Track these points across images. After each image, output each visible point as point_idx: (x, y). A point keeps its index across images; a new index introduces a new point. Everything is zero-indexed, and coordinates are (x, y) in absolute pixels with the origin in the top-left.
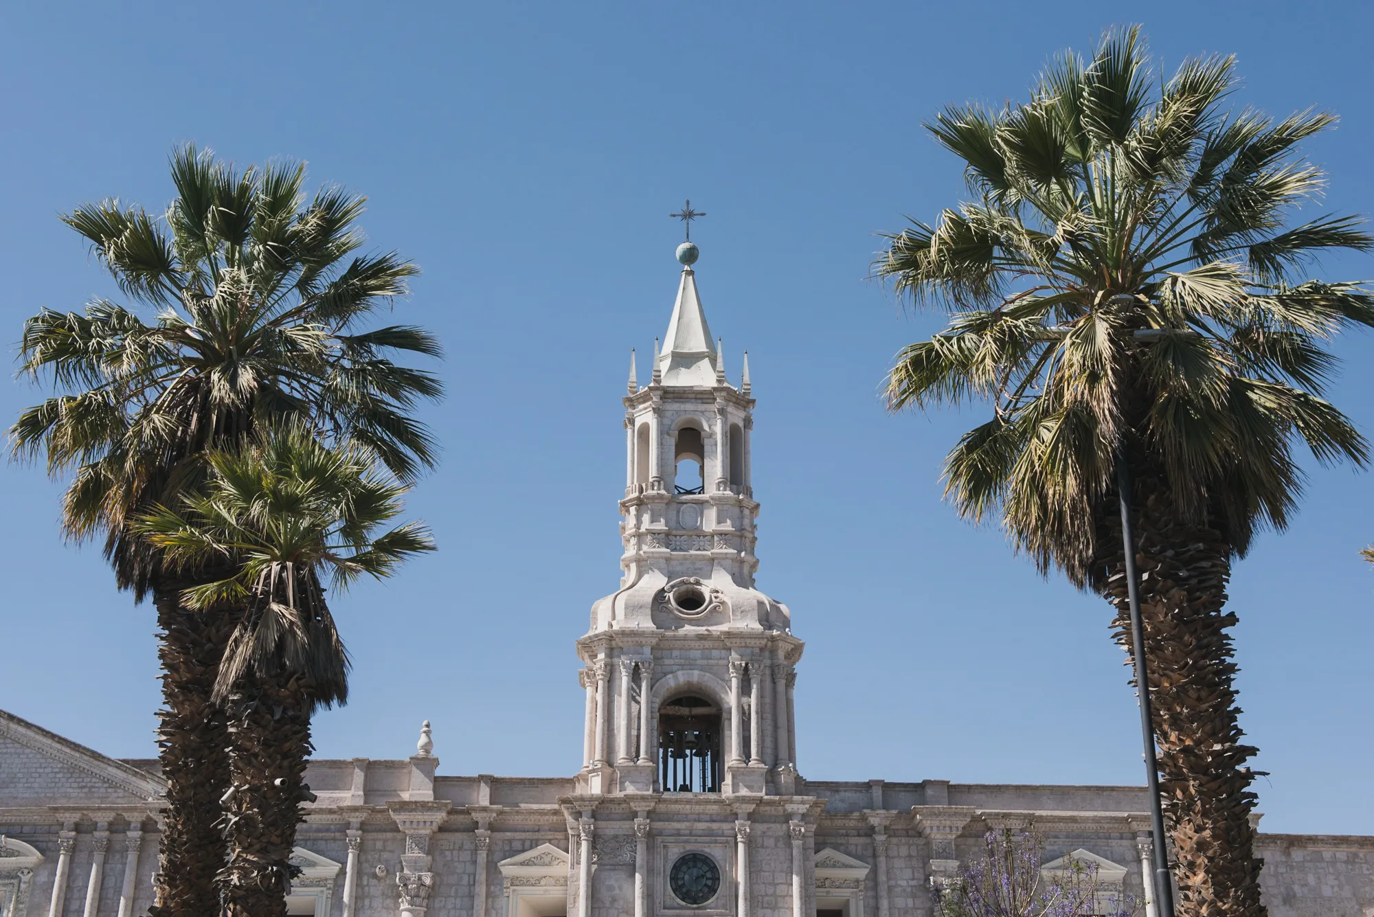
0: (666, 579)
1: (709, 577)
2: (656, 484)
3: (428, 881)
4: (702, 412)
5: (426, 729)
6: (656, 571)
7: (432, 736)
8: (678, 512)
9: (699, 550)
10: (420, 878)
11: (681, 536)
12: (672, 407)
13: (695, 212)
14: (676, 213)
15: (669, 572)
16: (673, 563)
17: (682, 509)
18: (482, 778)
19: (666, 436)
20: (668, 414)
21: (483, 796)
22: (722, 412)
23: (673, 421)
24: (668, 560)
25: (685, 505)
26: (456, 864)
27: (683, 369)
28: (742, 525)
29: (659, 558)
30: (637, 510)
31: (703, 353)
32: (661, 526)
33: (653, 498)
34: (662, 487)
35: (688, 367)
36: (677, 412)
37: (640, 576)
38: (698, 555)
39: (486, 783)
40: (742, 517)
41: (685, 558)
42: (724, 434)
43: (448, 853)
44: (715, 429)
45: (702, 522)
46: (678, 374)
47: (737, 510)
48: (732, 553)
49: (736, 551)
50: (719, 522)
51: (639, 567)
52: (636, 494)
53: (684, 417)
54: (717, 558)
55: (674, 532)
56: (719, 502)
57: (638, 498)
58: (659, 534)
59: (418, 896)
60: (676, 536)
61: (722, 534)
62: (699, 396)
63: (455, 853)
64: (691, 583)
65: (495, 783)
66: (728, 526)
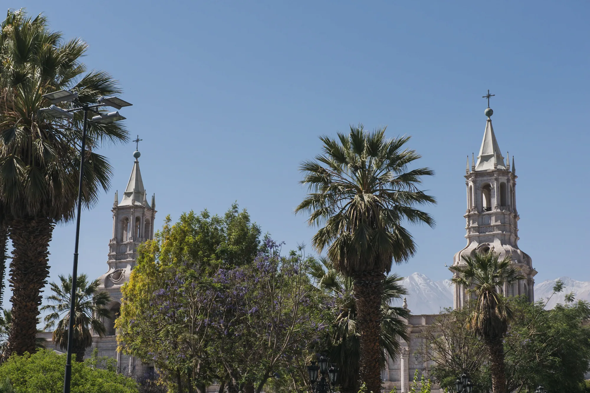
0: (478, 244)
1: (493, 242)
2: (474, 209)
3: (407, 349)
4: (490, 180)
5: (404, 300)
6: (475, 241)
7: (407, 302)
8: (482, 218)
9: (490, 232)
10: (405, 348)
11: (483, 227)
12: (479, 179)
13: (491, 95)
14: (484, 96)
15: (479, 241)
16: (481, 237)
17: (484, 217)
18: (422, 316)
19: (478, 190)
20: (478, 182)
21: (423, 322)
22: (497, 180)
23: (480, 184)
24: (479, 237)
25: (485, 216)
26: (417, 343)
27: (485, 162)
28: (504, 221)
29: (475, 236)
30: (468, 219)
31: (492, 155)
32: (476, 225)
33: (472, 215)
34: (476, 210)
35: (487, 161)
36: (481, 180)
37: (470, 243)
38: (489, 234)
39: (424, 317)
40: (504, 218)
41: (485, 236)
42: (498, 187)
43: (415, 340)
44: (495, 186)
45: (490, 222)
46: (483, 165)
47: (502, 216)
48: (500, 233)
49: (501, 232)
50: (496, 221)
51: (469, 240)
52: (467, 214)
53: (484, 182)
54: (495, 235)
55: (481, 226)
56: (496, 214)
57: (468, 215)
58: (475, 228)
59: (405, 354)
60: (481, 227)
61: (496, 226)
62: (489, 174)
63: (417, 339)
64: (486, 245)
65: (427, 317)
66: (499, 223)
